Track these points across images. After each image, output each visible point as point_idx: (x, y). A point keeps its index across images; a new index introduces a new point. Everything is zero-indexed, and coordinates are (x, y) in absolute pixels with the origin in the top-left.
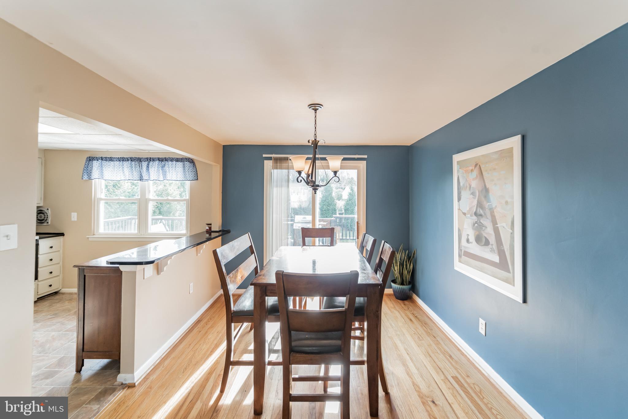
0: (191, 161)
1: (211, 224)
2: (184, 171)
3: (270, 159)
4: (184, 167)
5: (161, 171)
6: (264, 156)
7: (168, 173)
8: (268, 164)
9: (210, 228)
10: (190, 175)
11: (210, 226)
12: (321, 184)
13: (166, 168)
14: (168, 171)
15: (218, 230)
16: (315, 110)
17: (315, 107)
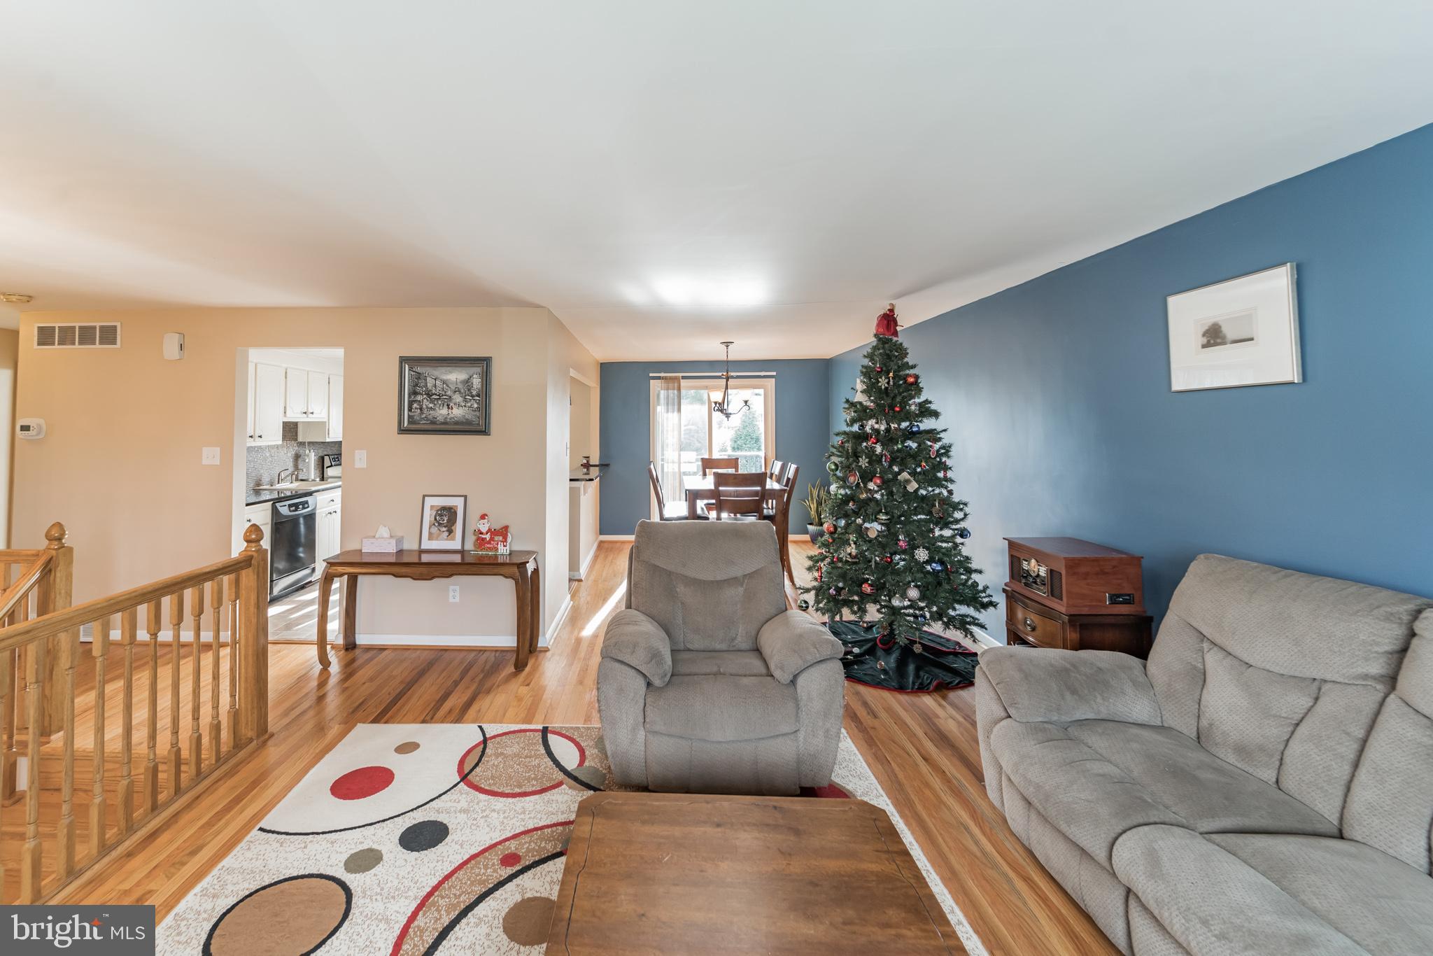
1: (588, 457)
6: (650, 374)
8: (657, 385)
9: (588, 461)
11: (587, 459)
15: (596, 464)
16: (727, 346)
17: (727, 344)
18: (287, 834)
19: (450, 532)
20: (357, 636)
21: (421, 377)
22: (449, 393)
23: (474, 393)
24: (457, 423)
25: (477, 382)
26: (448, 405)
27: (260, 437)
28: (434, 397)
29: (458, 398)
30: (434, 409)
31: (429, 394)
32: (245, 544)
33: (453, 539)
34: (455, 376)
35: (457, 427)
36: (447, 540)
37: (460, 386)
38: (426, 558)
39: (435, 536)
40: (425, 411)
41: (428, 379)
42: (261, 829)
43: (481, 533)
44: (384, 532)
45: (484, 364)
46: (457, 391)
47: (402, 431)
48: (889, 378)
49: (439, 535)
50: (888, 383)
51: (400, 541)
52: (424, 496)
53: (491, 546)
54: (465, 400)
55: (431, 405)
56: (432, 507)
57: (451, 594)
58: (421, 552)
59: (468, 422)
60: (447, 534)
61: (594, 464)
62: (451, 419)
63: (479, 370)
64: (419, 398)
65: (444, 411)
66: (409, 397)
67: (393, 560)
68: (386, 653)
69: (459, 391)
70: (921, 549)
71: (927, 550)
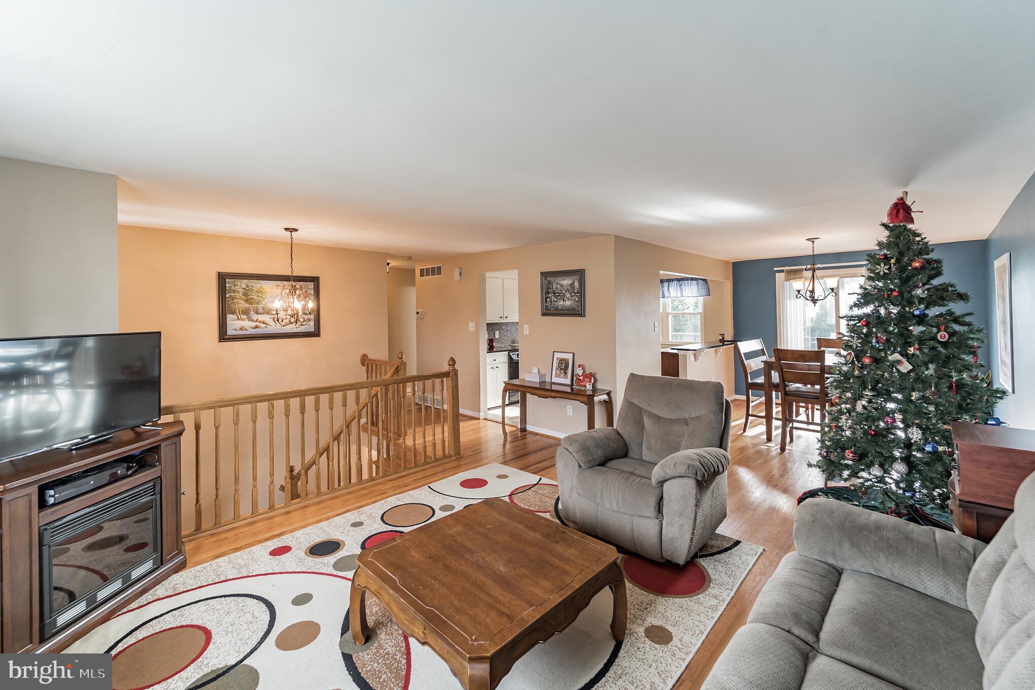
0: (705, 280)
1: (724, 335)
2: (698, 289)
3: (782, 271)
4: (698, 285)
5: (679, 289)
6: (775, 269)
7: (684, 291)
8: (780, 277)
9: (723, 338)
10: (704, 292)
11: (723, 336)
12: (820, 298)
13: (683, 287)
14: (684, 289)
15: (730, 340)
16: (813, 242)
17: (812, 240)
18: (434, 491)
19: (566, 373)
20: (527, 425)
21: (551, 283)
22: (563, 292)
23: (576, 291)
24: (568, 310)
25: (577, 284)
26: (563, 299)
27: (507, 317)
28: (557, 294)
29: (568, 295)
30: (557, 302)
31: (554, 293)
32: (449, 366)
33: (567, 378)
34: (566, 282)
35: (570, 312)
36: (563, 378)
37: (569, 288)
38: (554, 387)
39: (558, 375)
40: (553, 303)
41: (554, 284)
42: (429, 487)
43: (579, 376)
44: (535, 370)
45: (580, 274)
46: (567, 290)
47: (543, 314)
48: (890, 264)
49: (560, 375)
50: (889, 269)
51: (541, 376)
52: (554, 352)
53: (583, 384)
54: (572, 296)
55: (555, 299)
56: (557, 358)
57: (568, 410)
58: (552, 383)
59: (573, 309)
60: (563, 374)
61: (727, 340)
62: (565, 307)
63: (577, 277)
64: (550, 295)
65: (562, 303)
66: (546, 295)
67: (538, 386)
68: (537, 436)
69: (569, 291)
70: (915, 428)
71: (921, 430)
